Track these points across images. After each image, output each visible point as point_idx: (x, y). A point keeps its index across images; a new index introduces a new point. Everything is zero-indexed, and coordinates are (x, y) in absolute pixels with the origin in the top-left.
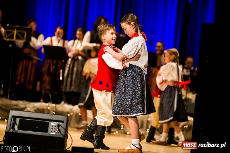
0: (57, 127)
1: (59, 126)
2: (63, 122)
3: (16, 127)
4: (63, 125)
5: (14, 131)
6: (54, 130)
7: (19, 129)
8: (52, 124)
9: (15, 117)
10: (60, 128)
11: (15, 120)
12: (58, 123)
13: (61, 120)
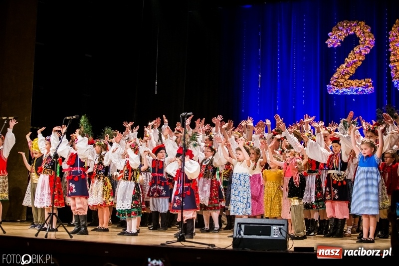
0: (278, 230)
1: (280, 229)
2: (283, 225)
3: (242, 233)
4: (284, 228)
5: (240, 237)
6: (277, 233)
7: (245, 234)
8: (274, 228)
9: (240, 224)
10: (282, 231)
11: (240, 226)
12: (279, 226)
13: (282, 223)
